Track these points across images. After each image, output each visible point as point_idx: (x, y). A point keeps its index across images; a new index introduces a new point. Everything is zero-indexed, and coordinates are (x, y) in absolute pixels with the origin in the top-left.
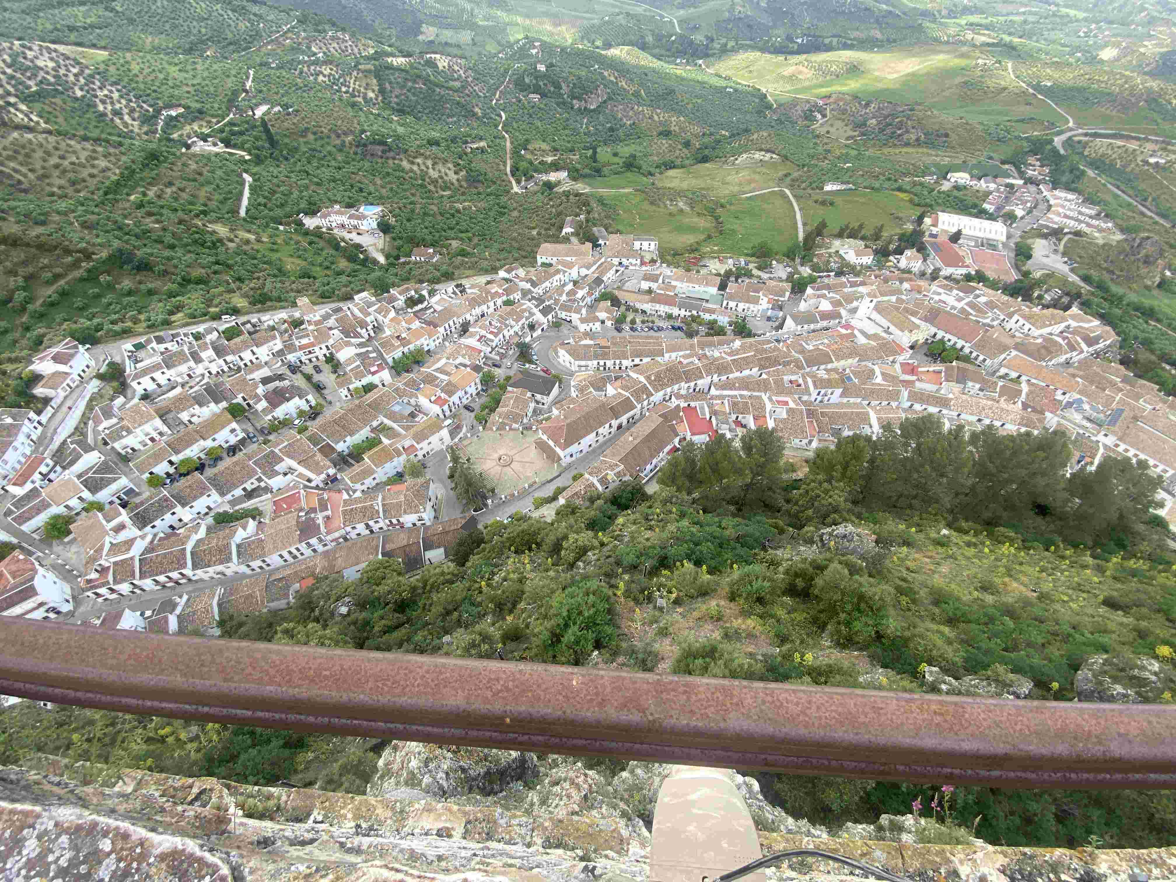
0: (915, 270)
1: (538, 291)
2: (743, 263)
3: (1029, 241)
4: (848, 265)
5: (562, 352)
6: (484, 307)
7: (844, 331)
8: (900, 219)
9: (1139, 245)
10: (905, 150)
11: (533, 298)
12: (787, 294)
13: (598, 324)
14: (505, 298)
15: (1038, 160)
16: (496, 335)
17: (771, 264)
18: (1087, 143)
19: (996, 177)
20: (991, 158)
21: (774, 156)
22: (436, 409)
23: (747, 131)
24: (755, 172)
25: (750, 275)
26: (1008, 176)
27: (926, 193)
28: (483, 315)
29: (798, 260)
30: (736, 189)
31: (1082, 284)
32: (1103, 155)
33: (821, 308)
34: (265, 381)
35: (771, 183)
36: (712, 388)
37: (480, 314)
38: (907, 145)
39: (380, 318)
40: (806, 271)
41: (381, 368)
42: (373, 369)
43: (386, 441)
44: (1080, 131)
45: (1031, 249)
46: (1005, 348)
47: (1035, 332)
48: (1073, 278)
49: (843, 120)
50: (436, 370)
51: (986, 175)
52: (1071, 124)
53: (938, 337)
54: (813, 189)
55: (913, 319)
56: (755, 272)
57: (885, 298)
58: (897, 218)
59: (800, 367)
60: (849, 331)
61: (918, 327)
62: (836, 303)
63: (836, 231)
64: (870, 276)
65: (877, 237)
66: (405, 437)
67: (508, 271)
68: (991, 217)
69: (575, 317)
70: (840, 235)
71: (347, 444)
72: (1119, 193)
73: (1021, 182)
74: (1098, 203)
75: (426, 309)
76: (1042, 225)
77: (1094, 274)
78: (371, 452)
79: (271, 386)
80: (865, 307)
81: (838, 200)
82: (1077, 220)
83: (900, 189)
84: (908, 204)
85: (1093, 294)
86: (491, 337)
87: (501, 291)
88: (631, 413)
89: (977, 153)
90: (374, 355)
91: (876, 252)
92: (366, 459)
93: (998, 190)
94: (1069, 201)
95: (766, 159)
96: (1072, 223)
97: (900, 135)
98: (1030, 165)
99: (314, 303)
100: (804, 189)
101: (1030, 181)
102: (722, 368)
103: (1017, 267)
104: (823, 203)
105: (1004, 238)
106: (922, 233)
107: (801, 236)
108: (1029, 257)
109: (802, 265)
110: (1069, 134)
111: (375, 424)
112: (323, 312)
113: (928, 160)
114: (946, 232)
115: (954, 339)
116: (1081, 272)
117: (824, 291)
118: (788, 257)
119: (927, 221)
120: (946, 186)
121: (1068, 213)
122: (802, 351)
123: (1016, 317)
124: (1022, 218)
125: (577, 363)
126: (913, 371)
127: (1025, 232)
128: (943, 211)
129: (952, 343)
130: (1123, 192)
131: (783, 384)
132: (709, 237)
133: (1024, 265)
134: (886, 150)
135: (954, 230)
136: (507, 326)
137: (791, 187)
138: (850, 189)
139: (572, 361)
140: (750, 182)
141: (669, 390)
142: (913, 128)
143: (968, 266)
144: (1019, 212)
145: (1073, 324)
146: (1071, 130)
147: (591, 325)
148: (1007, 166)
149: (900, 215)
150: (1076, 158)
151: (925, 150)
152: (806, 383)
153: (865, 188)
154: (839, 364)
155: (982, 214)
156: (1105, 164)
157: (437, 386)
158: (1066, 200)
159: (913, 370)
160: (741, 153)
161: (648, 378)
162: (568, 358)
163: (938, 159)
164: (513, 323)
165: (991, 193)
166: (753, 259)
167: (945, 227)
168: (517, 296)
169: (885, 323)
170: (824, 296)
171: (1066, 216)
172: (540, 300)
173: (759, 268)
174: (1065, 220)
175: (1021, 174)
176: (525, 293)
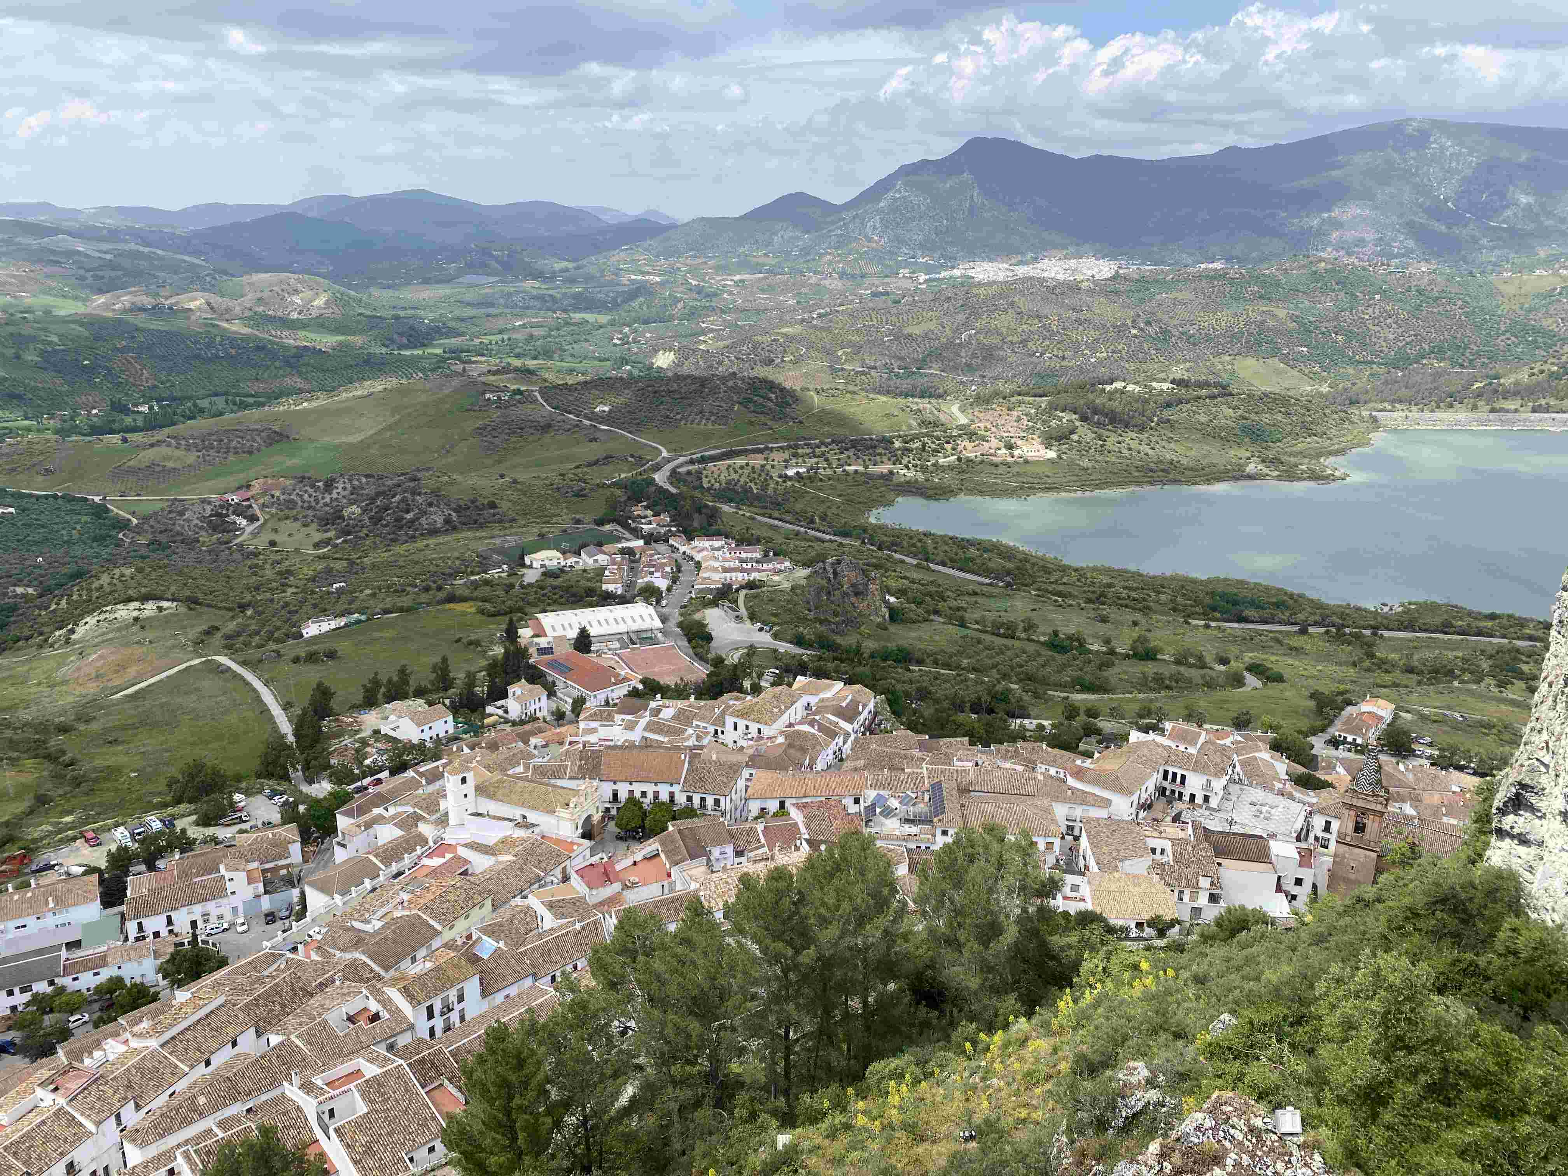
0: (543, 714)
2: (157, 825)
3: (697, 616)
4: (410, 747)
7: (436, 862)
8: (477, 643)
9: (835, 574)
10: (432, 541)
12: (296, 849)
15: (647, 508)
17: (232, 805)
18: (699, 473)
19: (600, 544)
20: (578, 522)
21: (165, 604)
23: (78, 575)
24: (127, 645)
25: (186, 845)
26: (619, 539)
27: (501, 593)
29: (297, 775)
30: (92, 688)
31: (799, 651)
32: (729, 482)
35: (177, 654)
38: (434, 532)
40: (323, 788)
44: (682, 459)
45: (704, 626)
47: (770, 731)
48: (784, 647)
49: (296, 519)
51: (584, 546)
52: (665, 454)
53: (623, 796)
54: (278, 641)
55: (559, 783)
56: (196, 833)
58: (470, 643)
59: (362, 977)
60: (448, 856)
61: (577, 794)
63: (359, 698)
64: (460, 749)
65: (444, 681)
68: (623, 600)
70: (370, 702)
72: (776, 522)
73: (641, 543)
74: (758, 541)
76: (701, 590)
77: (805, 631)
81: (343, 647)
82: (743, 570)
83: (452, 599)
84: (479, 617)
85: (820, 658)
89: (554, 520)
91: (455, 709)
93: (614, 562)
94: (718, 549)
95: (147, 613)
96: (740, 576)
97: (412, 521)
98: (639, 516)
100: (259, 646)
101: (650, 539)
103: (701, 658)
104: (312, 658)
105: (658, 624)
106: (523, 653)
107: (286, 727)
108: (709, 638)
109: (311, 782)
110: (669, 467)
113: (481, 547)
114: (562, 638)
115: (650, 789)
116: (790, 634)
117: (376, 811)
118: (270, 776)
119: (525, 633)
120: (531, 576)
121: (727, 565)
122: (359, 941)
123: (730, 721)
124: (669, 589)
126: (607, 876)
127: (685, 607)
128: (544, 611)
129: (650, 796)
130: (780, 520)
131: (331, 1035)
132: (42, 800)
133: (708, 651)
134: (401, 549)
135: (573, 634)
137: (229, 648)
138: (358, 622)
140: (121, 667)
142: (430, 505)
143: (625, 679)
144: (662, 584)
145: (813, 700)
146: (669, 461)
148: (608, 527)
149: (473, 637)
150: (697, 494)
151: (470, 534)
152: (386, 1003)
153: (386, 612)
154: (453, 931)
155: (607, 599)
156: (737, 492)
158: (713, 549)
159: (606, 873)
160: (82, 616)
163: (497, 541)
165: (604, 568)
166: (183, 807)
167: (560, 632)
169: (516, 813)
170: (380, 819)
171: (726, 570)
173: (206, 821)
174: (728, 575)
175: (636, 533)
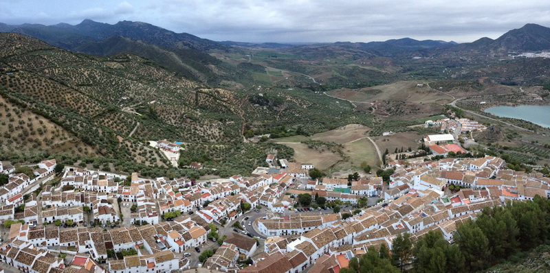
1: (251, 188)
5: (260, 224)
6: (219, 195)
7: (412, 193)
9: (492, 128)
11: (247, 192)
12: (382, 182)
13: (283, 208)
14: (231, 191)
15: (450, 111)
16: (222, 210)
19: (440, 119)
21: (360, 125)
22: (175, 246)
26: (444, 118)
27: (421, 130)
28: (217, 199)
33: (399, 185)
34: (103, 201)
36: (354, 240)
37: (216, 198)
39: (165, 191)
41: (155, 215)
42: (151, 214)
43: (140, 254)
44: (458, 100)
45: (463, 140)
46: (473, 178)
47: (480, 168)
50: (183, 224)
51: (437, 119)
53: (450, 182)
55: (438, 178)
57: (424, 173)
59: (398, 217)
60: (415, 192)
61: (441, 181)
62: (405, 181)
63: (394, 151)
66: (152, 256)
67: (235, 178)
68: (446, 133)
69: (269, 204)
71: (120, 247)
73: (449, 119)
74: (474, 119)
75: (188, 191)
76: (462, 131)
78: (129, 257)
79: (104, 204)
80: (417, 179)
81: (390, 139)
82: (471, 126)
83: (411, 130)
86: (219, 211)
87: (229, 187)
88: (304, 263)
90: (154, 207)
92: (124, 260)
93: (443, 124)
96: (470, 128)
98: (449, 113)
99: (139, 177)
100: (375, 136)
101: (451, 118)
102: (357, 228)
103: (463, 147)
104: (385, 141)
105: (454, 139)
106: (426, 144)
107: (380, 156)
108: (465, 143)
110: (455, 101)
111: (139, 243)
112: (141, 181)
114: (434, 142)
115: (456, 181)
117: (398, 177)
119: (426, 139)
120: (427, 126)
123: (471, 165)
124: (455, 130)
125: (269, 231)
127: (459, 135)
128: (430, 135)
135: (436, 140)
136: (229, 206)
137: (370, 136)
139: (266, 229)
141: (327, 246)
143: (447, 152)
145: (489, 161)
147: (279, 208)
148: (442, 115)
152: (404, 224)
154: (417, 210)
157: (181, 233)
158: (465, 121)
161: (313, 239)
162: (264, 228)
164: (233, 205)
165: (441, 125)
167: (433, 140)
168: (238, 190)
169: (428, 184)
170: (398, 179)
171: (468, 126)
172: (250, 194)
175: (448, 117)
176: (243, 190)
